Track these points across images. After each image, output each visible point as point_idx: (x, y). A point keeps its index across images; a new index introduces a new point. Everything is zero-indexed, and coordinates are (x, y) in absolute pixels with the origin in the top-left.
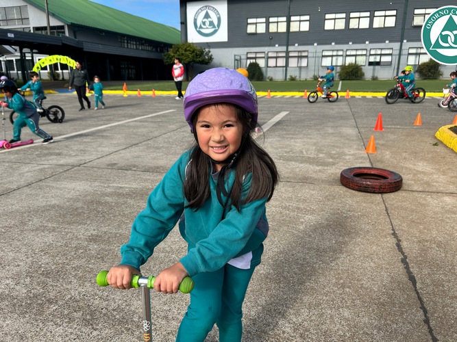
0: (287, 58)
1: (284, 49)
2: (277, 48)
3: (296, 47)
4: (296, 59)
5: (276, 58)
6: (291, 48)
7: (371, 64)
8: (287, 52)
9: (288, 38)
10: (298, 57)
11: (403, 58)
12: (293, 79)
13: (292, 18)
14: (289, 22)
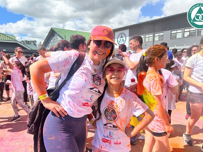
9: (154, 44)
13: (156, 35)
14: (154, 36)
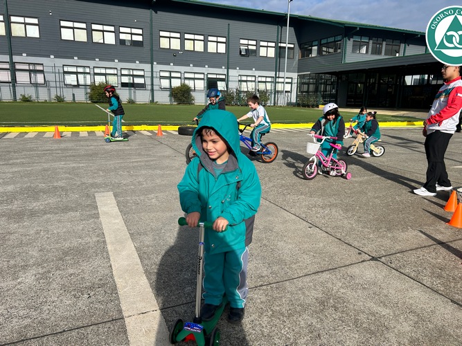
0: (13, 70)
1: (6, 58)
3: (25, 57)
4: (27, 74)
6: (16, 58)
7: (124, 85)
8: (12, 63)
10: (30, 71)
11: (156, 81)
12: (26, 100)
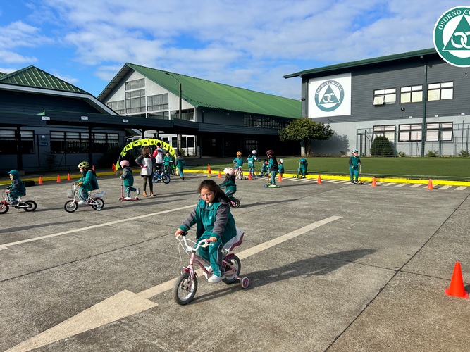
0: (425, 130)
1: (420, 120)
2: (411, 120)
3: (437, 118)
4: (437, 132)
5: (410, 131)
6: (428, 120)
8: (425, 124)
9: (425, 108)
10: (439, 129)
12: (432, 155)
13: (430, 86)
14: (425, 91)
